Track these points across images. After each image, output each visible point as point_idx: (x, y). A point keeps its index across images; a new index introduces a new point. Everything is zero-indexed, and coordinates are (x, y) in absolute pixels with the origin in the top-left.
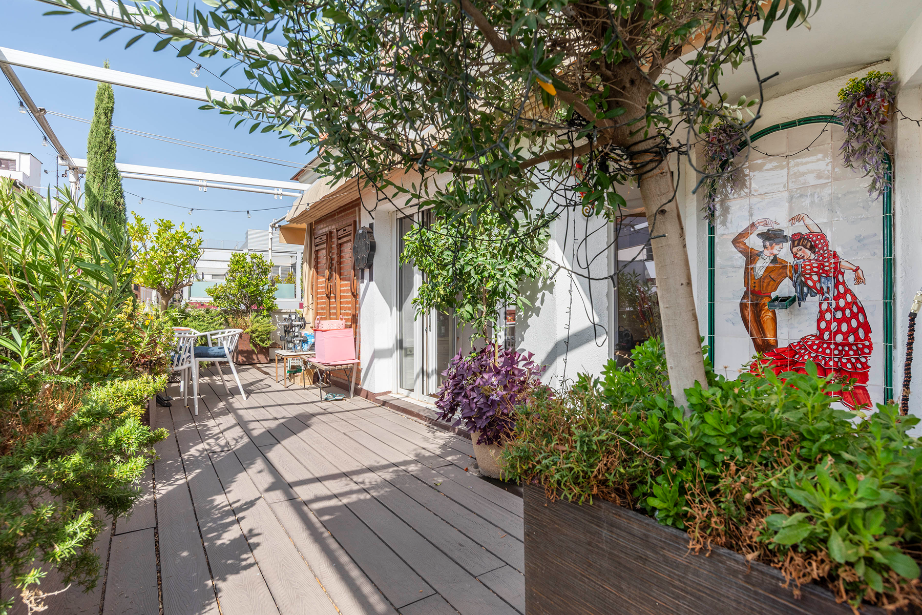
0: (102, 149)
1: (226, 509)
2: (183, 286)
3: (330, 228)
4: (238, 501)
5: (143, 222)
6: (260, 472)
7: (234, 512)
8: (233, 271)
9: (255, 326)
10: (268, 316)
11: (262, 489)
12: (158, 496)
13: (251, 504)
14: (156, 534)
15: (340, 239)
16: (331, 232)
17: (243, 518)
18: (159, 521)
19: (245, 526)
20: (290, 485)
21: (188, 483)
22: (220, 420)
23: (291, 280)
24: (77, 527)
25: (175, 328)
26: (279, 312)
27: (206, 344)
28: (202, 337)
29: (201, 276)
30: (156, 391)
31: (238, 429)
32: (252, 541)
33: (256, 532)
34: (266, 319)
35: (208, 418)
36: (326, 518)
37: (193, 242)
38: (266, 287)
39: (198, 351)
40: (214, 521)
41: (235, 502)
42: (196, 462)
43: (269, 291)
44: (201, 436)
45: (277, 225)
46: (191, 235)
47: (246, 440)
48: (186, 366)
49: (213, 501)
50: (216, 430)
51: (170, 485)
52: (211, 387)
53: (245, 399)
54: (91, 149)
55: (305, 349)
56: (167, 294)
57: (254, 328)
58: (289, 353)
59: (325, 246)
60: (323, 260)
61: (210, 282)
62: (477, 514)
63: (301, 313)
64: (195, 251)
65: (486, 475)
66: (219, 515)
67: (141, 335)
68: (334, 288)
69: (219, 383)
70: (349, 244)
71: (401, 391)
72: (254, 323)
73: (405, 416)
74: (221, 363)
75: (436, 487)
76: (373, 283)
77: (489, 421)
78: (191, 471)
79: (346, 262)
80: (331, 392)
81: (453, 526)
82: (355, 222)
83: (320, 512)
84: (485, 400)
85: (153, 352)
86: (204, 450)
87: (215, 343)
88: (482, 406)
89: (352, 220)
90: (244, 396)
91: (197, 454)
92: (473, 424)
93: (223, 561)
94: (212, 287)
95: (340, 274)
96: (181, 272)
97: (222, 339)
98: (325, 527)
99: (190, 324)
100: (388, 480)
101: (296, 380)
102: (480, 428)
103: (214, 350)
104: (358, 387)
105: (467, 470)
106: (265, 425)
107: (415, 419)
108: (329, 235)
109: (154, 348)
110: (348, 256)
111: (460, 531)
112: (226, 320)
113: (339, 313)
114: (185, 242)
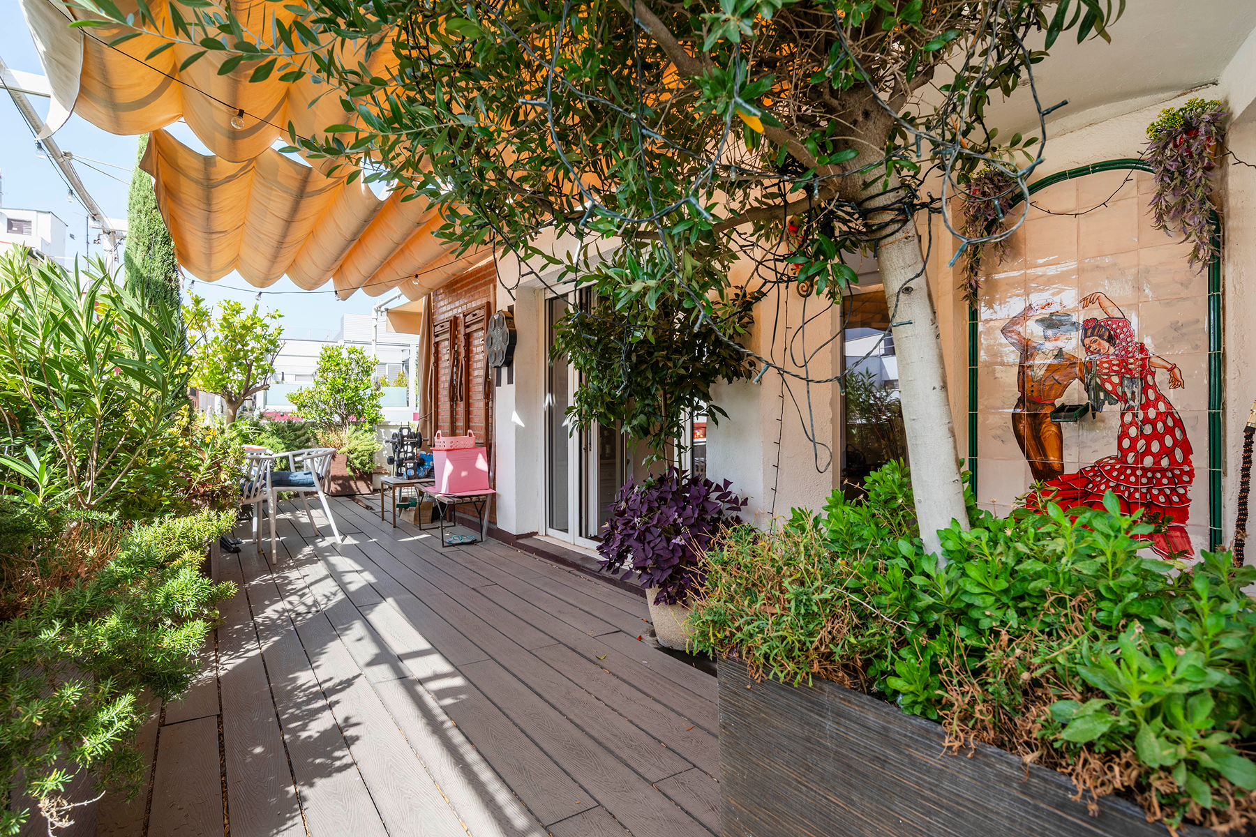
0: (148, 206)
1: (314, 689)
2: (257, 390)
3: (455, 312)
4: (331, 679)
5: (202, 305)
6: (359, 640)
7: (324, 694)
8: (324, 370)
9: (354, 444)
10: (371, 430)
11: (362, 662)
12: (222, 673)
13: (348, 683)
14: (220, 723)
15: (468, 327)
16: (456, 318)
17: (337, 702)
18: (224, 707)
19: (340, 713)
20: (401, 658)
21: (262, 655)
22: (306, 570)
23: (402, 382)
24: (113, 714)
25: (245, 446)
26: (386, 426)
27: (287, 468)
28: (282, 458)
29: (280, 377)
30: (220, 531)
31: (330, 582)
32: (350, 733)
33: (353, 721)
34: (368, 434)
35: (290, 568)
36: (448, 701)
37: (270, 331)
38: (368, 392)
39: (276, 478)
40: (298, 706)
41: (326, 681)
42: (272, 627)
43: (373, 397)
44: (279, 591)
45: (383, 309)
46: (267, 321)
47: (341, 596)
48: (259, 498)
49: (295, 679)
50: (300, 584)
51: (239, 657)
52: (293, 526)
53: (339, 542)
54: (133, 206)
55: (421, 474)
56: (234, 401)
57: (351, 446)
58: (399, 481)
59: (447, 336)
60: (445, 355)
61: (293, 385)
62: (654, 699)
63: (415, 426)
64: (273, 342)
65: (666, 645)
66: (305, 698)
67: (200, 456)
68: (460, 392)
69: (305, 520)
70: (481, 333)
71: (551, 532)
72: (353, 440)
73: (555, 565)
74: (307, 494)
75: (599, 662)
76: (513, 386)
77: (670, 572)
78: (267, 638)
79: (477, 357)
80: (457, 534)
81: (621, 715)
82: (488, 303)
83: (440, 694)
84: (665, 545)
85: (216, 479)
86: (285, 611)
87: (299, 467)
88: (661, 552)
89: (484, 301)
90: (338, 538)
91: (275, 616)
92: (649, 577)
93: (310, 760)
94: (295, 391)
95: (468, 374)
96: (254, 371)
97: (309, 461)
98: (447, 714)
99: (266, 441)
100: (534, 652)
101: (408, 517)
102: (658, 582)
103: (298, 476)
104: (492, 526)
105: (640, 638)
106: (368, 577)
107: (569, 569)
108: (454, 322)
109: (217, 473)
110: (480, 349)
111: (631, 722)
112: (315, 435)
113: (467, 426)
114: (258, 331)
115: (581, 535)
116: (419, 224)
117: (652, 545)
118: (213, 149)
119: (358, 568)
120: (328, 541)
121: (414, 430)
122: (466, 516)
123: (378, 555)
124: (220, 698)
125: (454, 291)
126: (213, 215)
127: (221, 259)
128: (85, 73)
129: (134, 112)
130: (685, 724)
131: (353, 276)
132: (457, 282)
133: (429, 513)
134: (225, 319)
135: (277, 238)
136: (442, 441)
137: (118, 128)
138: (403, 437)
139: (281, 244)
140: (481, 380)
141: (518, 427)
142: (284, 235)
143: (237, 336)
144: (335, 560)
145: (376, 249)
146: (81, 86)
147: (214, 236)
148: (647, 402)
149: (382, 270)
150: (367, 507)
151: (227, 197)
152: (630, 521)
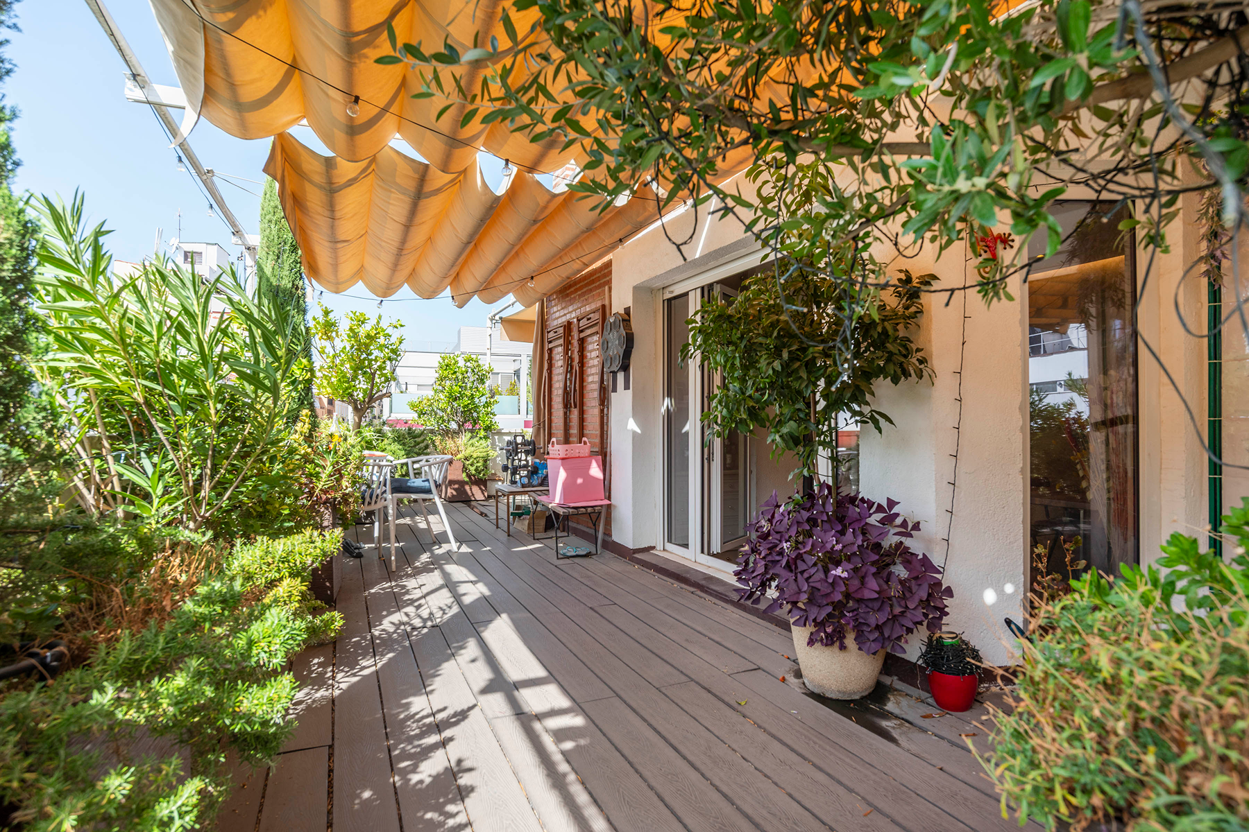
0: (277, 215)
1: (428, 721)
2: (381, 398)
3: (568, 317)
4: (445, 708)
5: (331, 316)
6: (473, 661)
7: (438, 727)
8: (442, 379)
9: (469, 451)
10: (486, 437)
11: (476, 688)
12: (337, 692)
13: (462, 715)
14: (331, 756)
15: (582, 331)
16: (569, 323)
17: (451, 739)
18: (336, 736)
19: (454, 751)
20: (517, 685)
21: (377, 672)
22: (423, 578)
23: (513, 391)
24: (174, 808)
25: (366, 453)
26: (500, 433)
27: (407, 474)
28: (402, 465)
29: (404, 387)
30: (325, 554)
31: (445, 593)
32: (464, 780)
33: (466, 764)
34: (483, 441)
35: (409, 576)
36: (568, 745)
37: (393, 340)
38: (483, 399)
39: (397, 484)
40: (410, 740)
41: (440, 711)
42: (387, 643)
43: (487, 405)
44: (396, 601)
45: (497, 317)
46: (390, 331)
47: (455, 609)
48: (380, 504)
49: (408, 706)
50: (417, 594)
51: (354, 675)
52: (412, 531)
53: (455, 549)
54: (264, 216)
55: (535, 483)
56: (361, 409)
57: (467, 453)
58: (514, 489)
59: (561, 341)
60: (559, 362)
61: (414, 394)
62: (814, 765)
63: (529, 433)
64: (394, 351)
65: (816, 691)
66: (417, 731)
67: (321, 462)
68: (574, 398)
69: (423, 525)
70: (596, 338)
71: (669, 546)
72: (468, 447)
73: (676, 585)
74: (424, 500)
75: (740, 708)
76: (630, 392)
77: (829, 609)
78: (383, 655)
79: (591, 363)
80: (571, 545)
81: (776, 784)
82: (604, 306)
83: (560, 735)
84: (822, 576)
85: (337, 487)
86: (402, 623)
87: (418, 474)
88: (818, 585)
89: (599, 304)
90: (454, 546)
91: (391, 629)
92: (802, 613)
93: (419, 814)
94: (415, 400)
95: (582, 380)
96: (377, 380)
97: (427, 468)
98: (568, 762)
99: (388, 448)
100: (663, 690)
101: (522, 526)
102: (814, 620)
103: (418, 482)
104: (607, 538)
105: (784, 680)
106: (481, 589)
107: (692, 589)
108: (568, 326)
109: (338, 480)
110: (594, 354)
111: (790, 795)
112: (433, 442)
113: (581, 435)
114: (382, 340)
115: (702, 552)
116: (535, 222)
117: (806, 575)
118: (333, 150)
119: (473, 578)
120: (445, 548)
121: (528, 438)
122: (579, 527)
123: (492, 565)
124: (333, 724)
125: (567, 295)
126: (337, 222)
127: (347, 269)
128: (208, 70)
129: (256, 113)
130: (862, 807)
131: (469, 283)
132: (570, 286)
133: (543, 522)
134: (351, 329)
135: (396, 244)
136: (556, 449)
137: (245, 132)
138: (517, 444)
139: (400, 251)
140: (596, 386)
141: (634, 433)
142: (404, 241)
143: (362, 345)
144: (451, 568)
145: (491, 252)
146: (206, 85)
147: (339, 245)
148: (797, 406)
149: (497, 275)
150: (482, 514)
151: (350, 201)
152: (776, 546)
